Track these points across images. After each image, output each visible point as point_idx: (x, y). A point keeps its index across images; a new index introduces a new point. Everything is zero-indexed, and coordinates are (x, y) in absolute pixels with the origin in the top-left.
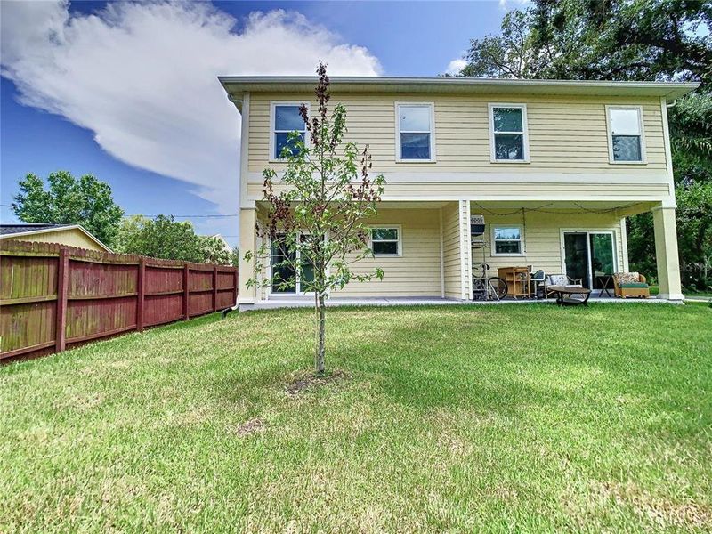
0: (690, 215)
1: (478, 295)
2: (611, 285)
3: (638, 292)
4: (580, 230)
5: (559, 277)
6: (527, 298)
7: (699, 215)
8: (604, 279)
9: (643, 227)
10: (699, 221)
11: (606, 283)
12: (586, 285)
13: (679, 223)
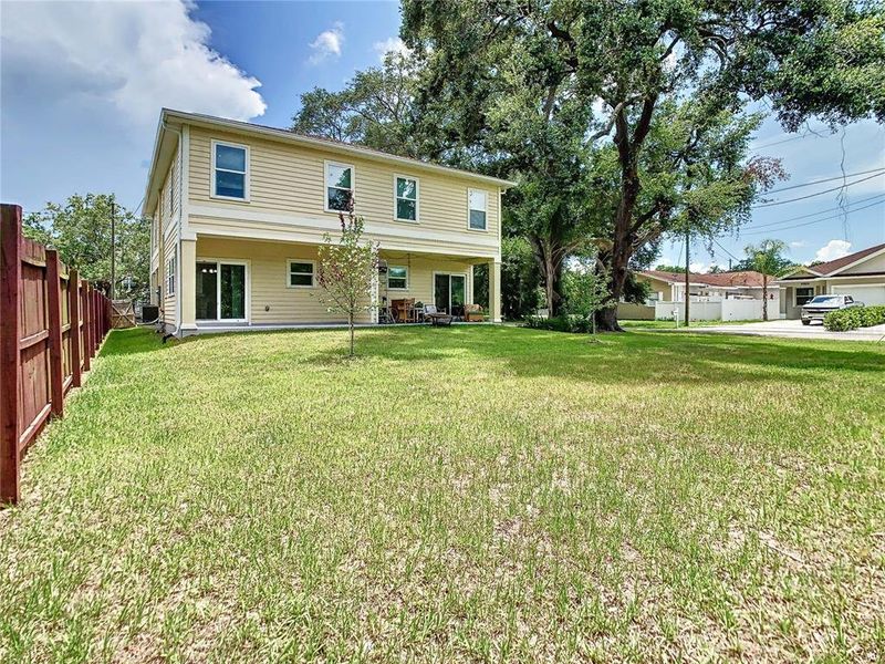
0: (511, 261)
1: (382, 319)
2: (463, 314)
3: (478, 317)
4: (446, 273)
5: (431, 308)
6: (412, 322)
7: (516, 262)
8: (459, 309)
9: (483, 268)
10: (516, 266)
11: (459, 311)
12: (448, 313)
13: (504, 266)
